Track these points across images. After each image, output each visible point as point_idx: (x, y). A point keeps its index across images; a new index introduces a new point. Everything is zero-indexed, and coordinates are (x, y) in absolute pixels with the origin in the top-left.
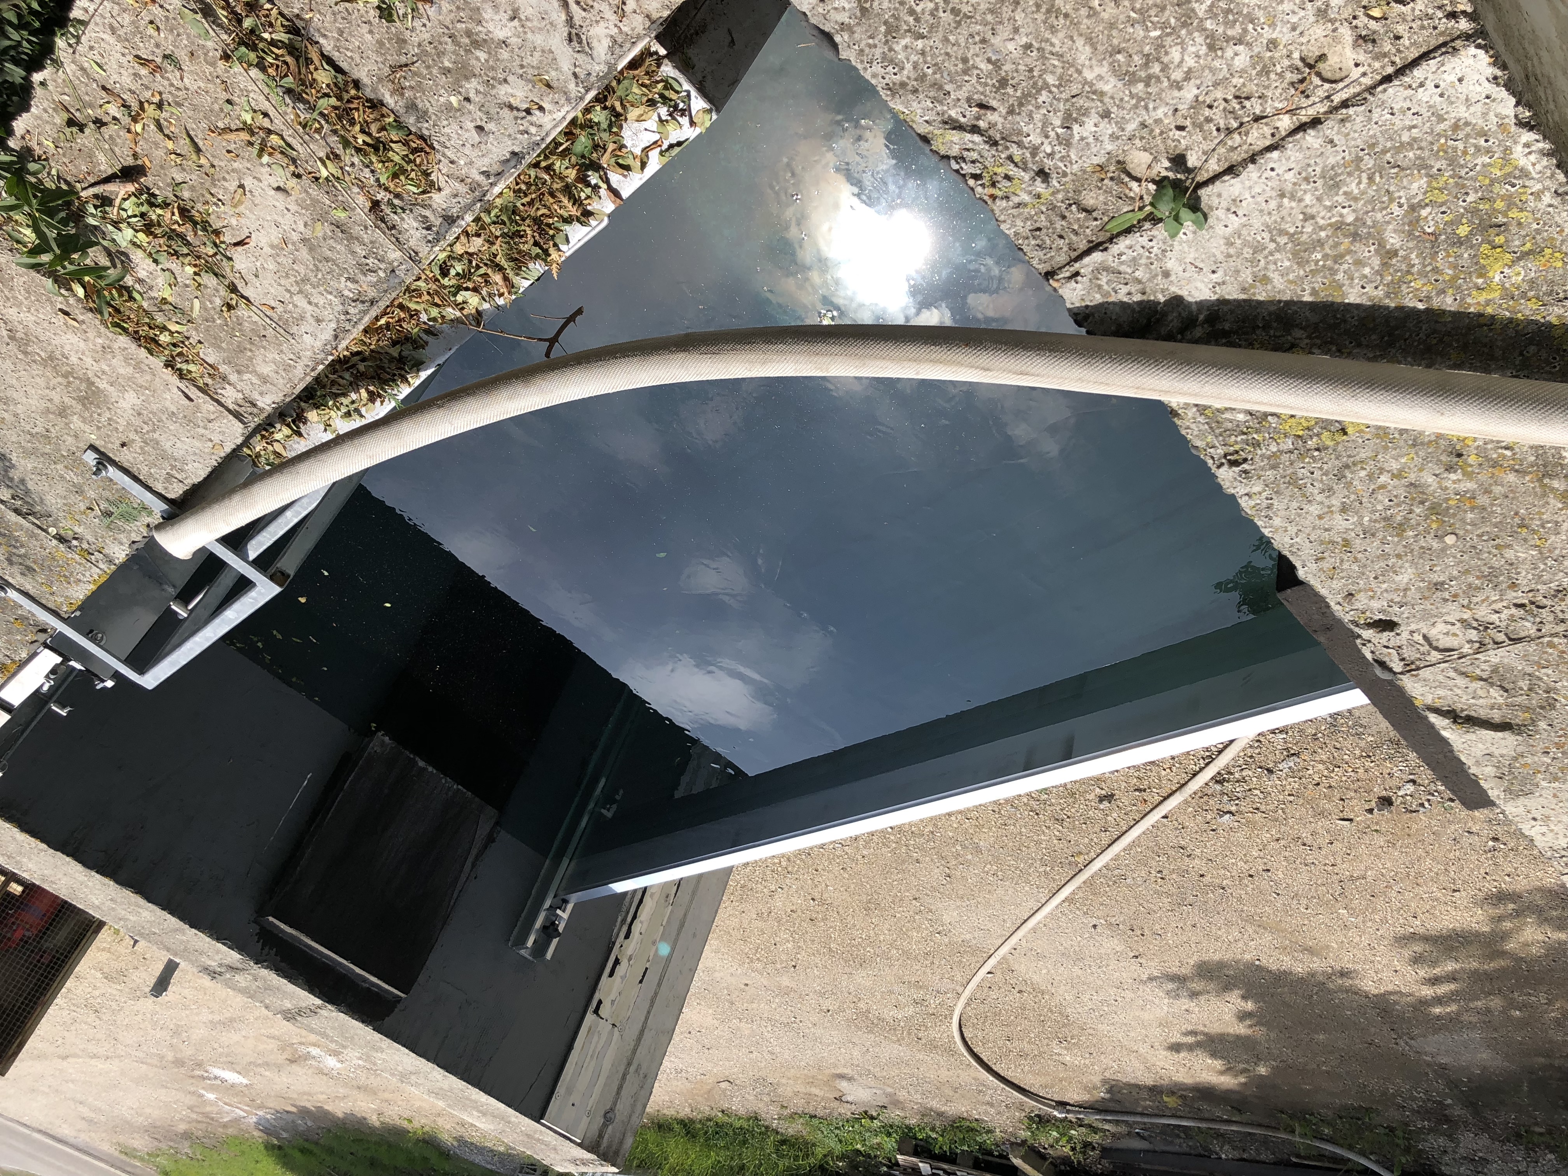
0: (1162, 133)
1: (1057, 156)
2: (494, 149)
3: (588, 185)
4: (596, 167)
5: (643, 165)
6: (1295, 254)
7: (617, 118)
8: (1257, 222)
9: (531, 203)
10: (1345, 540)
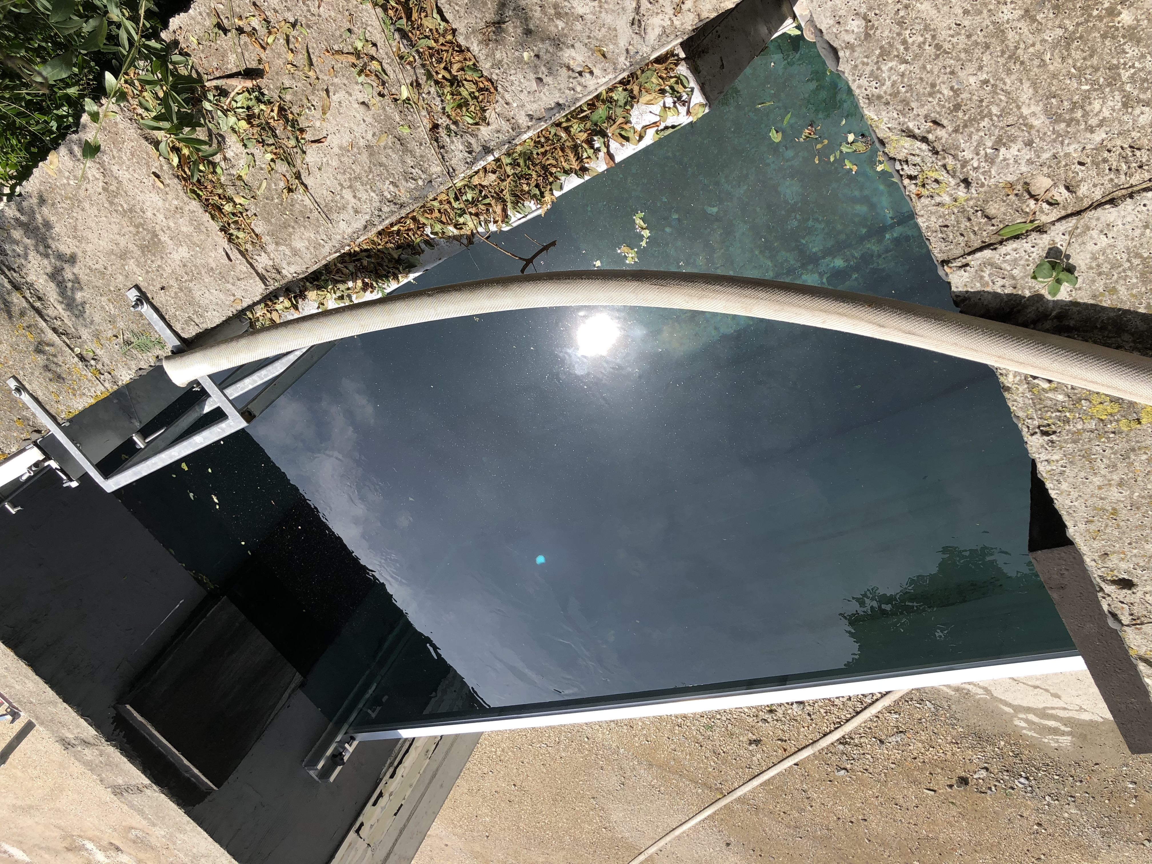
0: (1066, 165)
1: (981, 170)
2: (544, 98)
3: (592, 147)
4: (603, 134)
5: (641, 138)
6: (1143, 274)
7: (632, 99)
8: (1121, 245)
9: (544, 154)
10: (1114, 509)
